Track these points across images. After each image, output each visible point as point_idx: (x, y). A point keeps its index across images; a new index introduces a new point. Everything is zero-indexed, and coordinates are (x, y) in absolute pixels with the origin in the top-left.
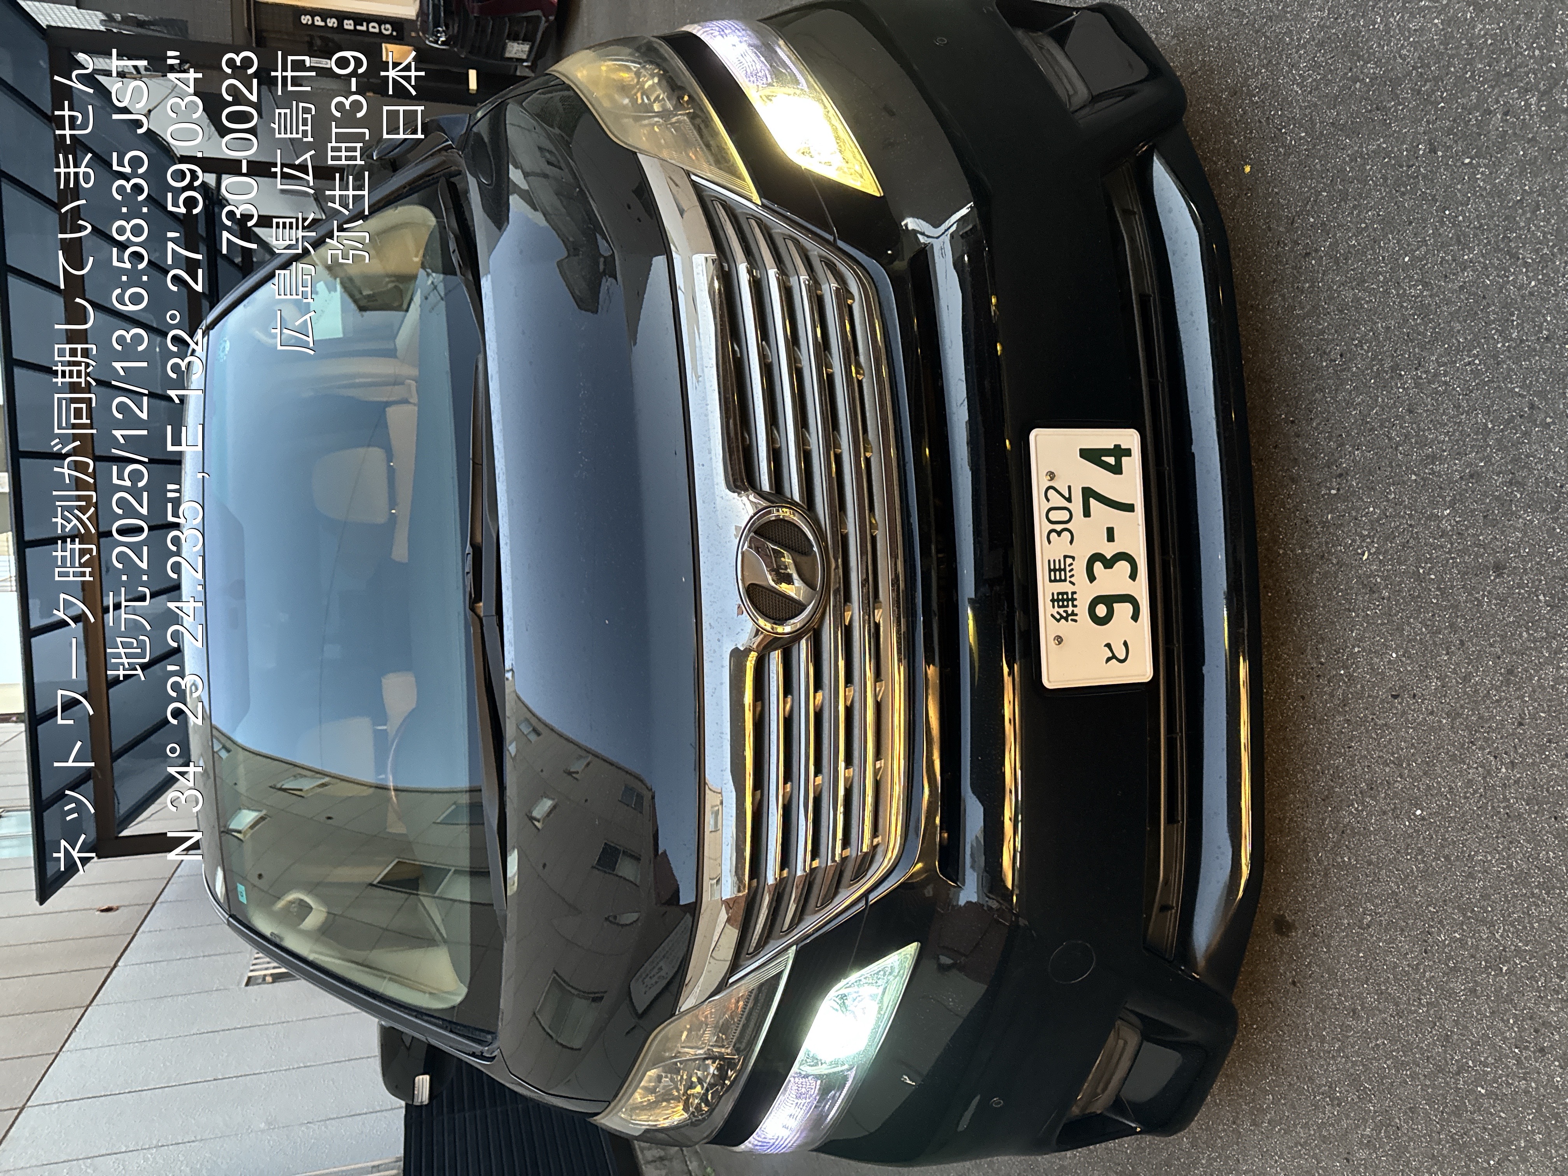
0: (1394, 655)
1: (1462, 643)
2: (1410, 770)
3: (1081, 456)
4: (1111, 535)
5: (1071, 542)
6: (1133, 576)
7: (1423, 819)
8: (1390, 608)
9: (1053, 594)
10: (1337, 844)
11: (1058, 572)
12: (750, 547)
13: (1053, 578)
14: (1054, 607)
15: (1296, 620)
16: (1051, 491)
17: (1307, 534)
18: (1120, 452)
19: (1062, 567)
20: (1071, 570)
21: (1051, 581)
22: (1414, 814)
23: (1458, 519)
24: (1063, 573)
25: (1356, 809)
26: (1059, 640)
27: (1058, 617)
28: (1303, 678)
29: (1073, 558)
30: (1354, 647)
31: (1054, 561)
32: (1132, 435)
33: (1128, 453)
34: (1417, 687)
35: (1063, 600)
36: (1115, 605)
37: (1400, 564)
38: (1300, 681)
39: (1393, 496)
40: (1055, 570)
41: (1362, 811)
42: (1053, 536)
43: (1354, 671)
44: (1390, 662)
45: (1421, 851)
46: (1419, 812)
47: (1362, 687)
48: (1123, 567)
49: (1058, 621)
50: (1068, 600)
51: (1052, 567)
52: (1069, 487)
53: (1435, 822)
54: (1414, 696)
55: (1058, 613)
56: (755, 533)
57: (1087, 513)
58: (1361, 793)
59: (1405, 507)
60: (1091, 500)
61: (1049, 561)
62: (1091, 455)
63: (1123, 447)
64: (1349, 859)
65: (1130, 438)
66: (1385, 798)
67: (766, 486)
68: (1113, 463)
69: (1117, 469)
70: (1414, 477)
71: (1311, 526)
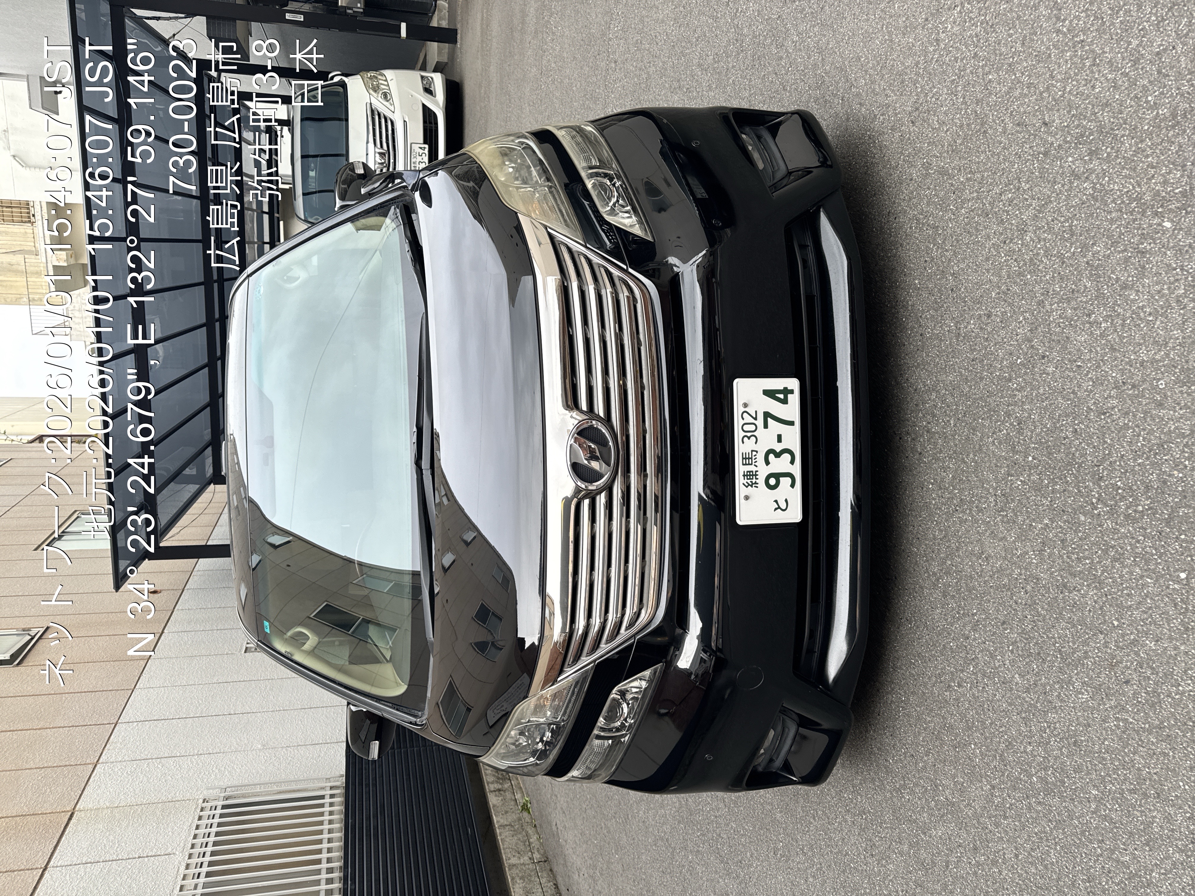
3: (764, 394)
4: (779, 439)
5: (756, 443)
6: (792, 462)
9: (744, 472)
12: (575, 442)
13: (744, 463)
14: (744, 479)
16: (745, 415)
18: (787, 392)
19: (750, 457)
20: (755, 459)
24: (750, 460)
26: (747, 498)
27: (747, 485)
29: (757, 452)
31: (746, 453)
32: (795, 382)
33: (792, 392)
35: (750, 475)
36: (781, 479)
40: (746, 459)
42: (746, 439)
48: (787, 457)
50: (753, 475)
51: (744, 457)
52: (756, 412)
55: (747, 482)
56: (578, 434)
57: (766, 426)
60: (769, 419)
61: (743, 453)
62: (770, 393)
63: (789, 388)
65: (793, 384)
67: (584, 407)
68: (783, 398)
69: (785, 401)
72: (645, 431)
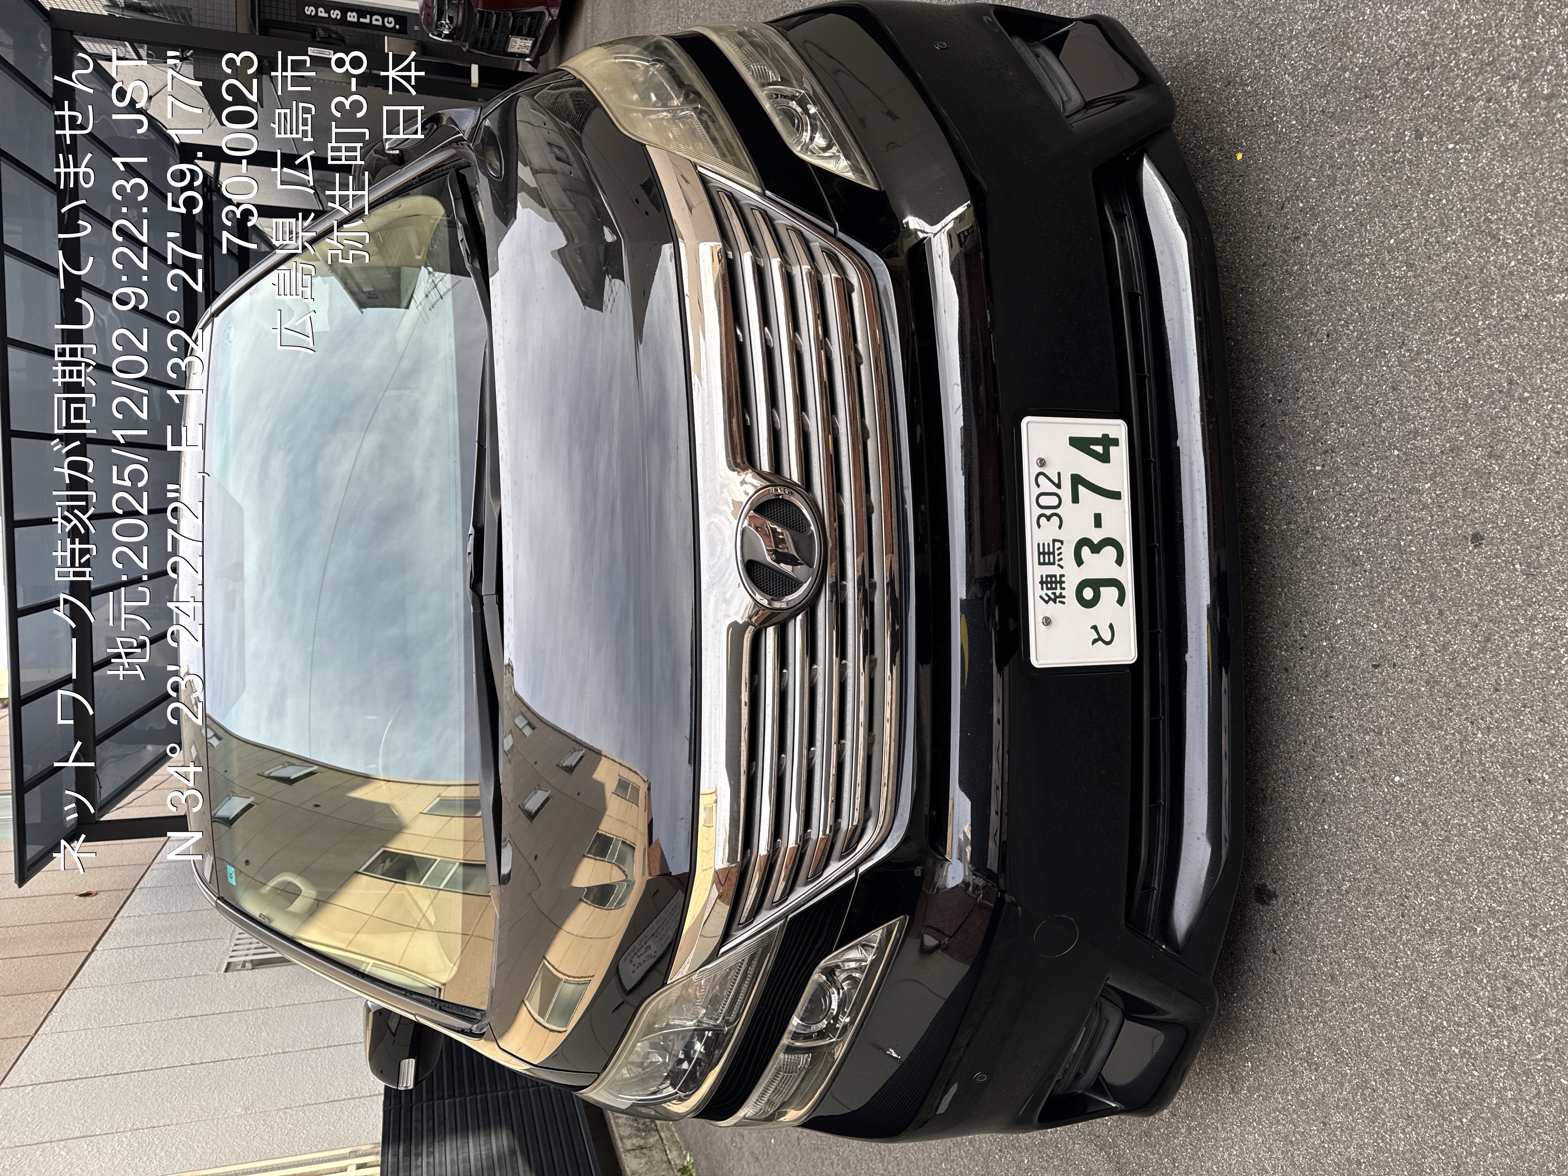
0: (1375, 626)
1: (1441, 612)
2: (1389, 738)
3: (1071, 444)
4: (1098, 521)
5: (1060, 527)
6: (1119, 561)
7: (1402, 785)
8: (1372, 580)
9: (1042, 576)
10: (1317, 813)
11: (1047, 555)
12: (750, 525)
13: (1042, 561)
14: (1042, 589)
15: (1280, 594)
16: (1041, 478)
17: (1292, 510)
18: (1108, 442)
19: (1051, 550)
20: (1060, 553)
21: (1040, 564)
22: (1393, 780)
23: (1438, 492)
24: (1051, 556)
25: (1337, 778)
26: (1047, 621)
27: (1046, 598)
28: (1286, 651)
29: (1062, 542)
30: (1336, 619)
31: (1044, 544)
32: (1119, 425)
33: (1115, 442)
34: (1398, 657)
35: (1051, 582)
36: (1102, 589)
37: (1381, 536)
38: (1283, 653)
39: (1376, 471)
40: (1044, 553)
41: (1343, 779)
42: (1043, 520)
43: (1337, 642)
44: (1371, 633)
45: (1399, 816)
46: (1397, 779)
47: (1344, 658)
48: (1110, 552)
49: (1047, 602)
50: (1056, 582)
51: (1041, 550)
52: (1059, 474)
53: (1413, 787)
54: (1395, 665)
55: (1047, 595)
56: (755, 511)
57: (1075, 499)
58: (1342, 762)
59: (1387, 482)
60: (1080, 487)
61: (1039, 545)
62: (1080, 444)
63: (1111, 436)
64: (1330, 826)
65: (1117, 429)
66: (1365, 766)
67: (766, 467)
68: (1101, 452)
69: (1105, 458)
70: (1396, 452)
71: (1297, 502)
72: (870, 510)
